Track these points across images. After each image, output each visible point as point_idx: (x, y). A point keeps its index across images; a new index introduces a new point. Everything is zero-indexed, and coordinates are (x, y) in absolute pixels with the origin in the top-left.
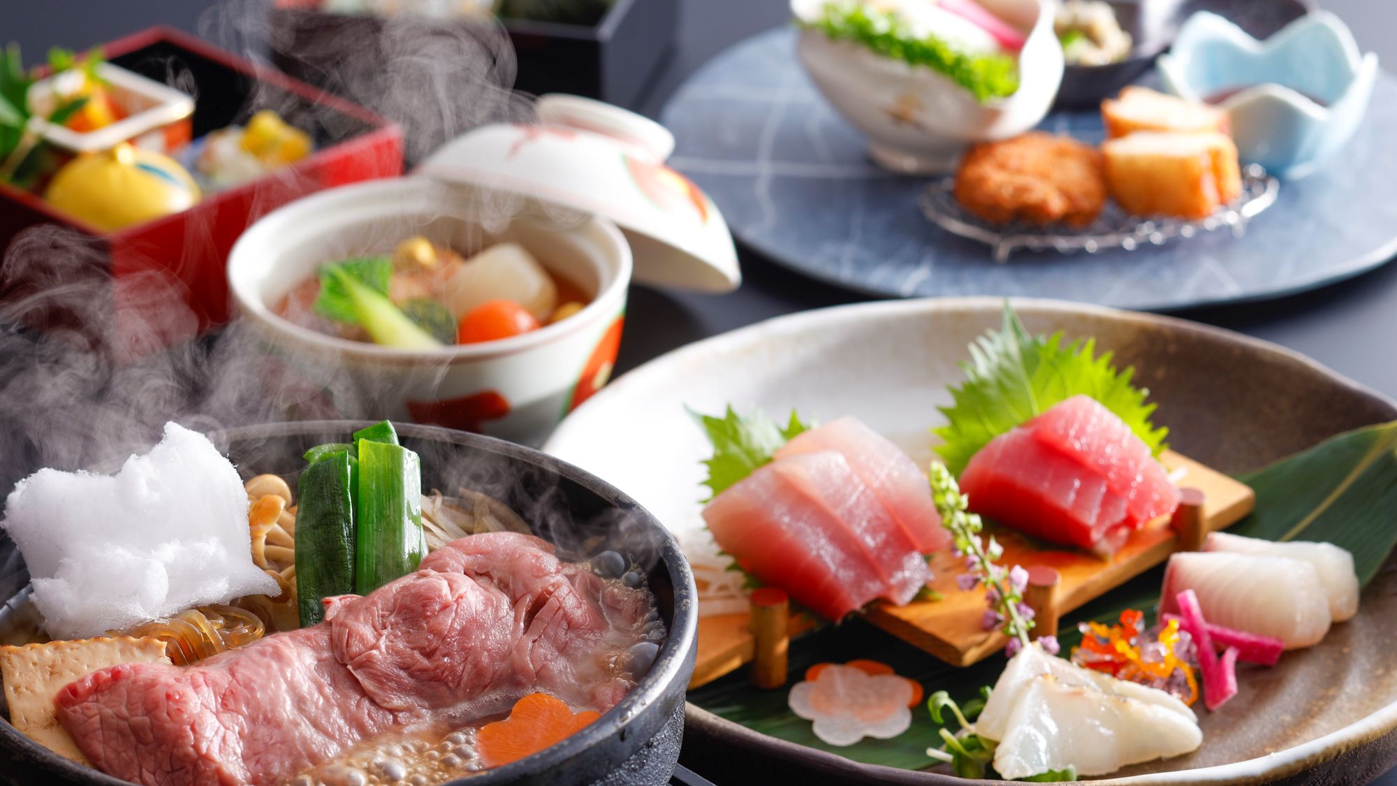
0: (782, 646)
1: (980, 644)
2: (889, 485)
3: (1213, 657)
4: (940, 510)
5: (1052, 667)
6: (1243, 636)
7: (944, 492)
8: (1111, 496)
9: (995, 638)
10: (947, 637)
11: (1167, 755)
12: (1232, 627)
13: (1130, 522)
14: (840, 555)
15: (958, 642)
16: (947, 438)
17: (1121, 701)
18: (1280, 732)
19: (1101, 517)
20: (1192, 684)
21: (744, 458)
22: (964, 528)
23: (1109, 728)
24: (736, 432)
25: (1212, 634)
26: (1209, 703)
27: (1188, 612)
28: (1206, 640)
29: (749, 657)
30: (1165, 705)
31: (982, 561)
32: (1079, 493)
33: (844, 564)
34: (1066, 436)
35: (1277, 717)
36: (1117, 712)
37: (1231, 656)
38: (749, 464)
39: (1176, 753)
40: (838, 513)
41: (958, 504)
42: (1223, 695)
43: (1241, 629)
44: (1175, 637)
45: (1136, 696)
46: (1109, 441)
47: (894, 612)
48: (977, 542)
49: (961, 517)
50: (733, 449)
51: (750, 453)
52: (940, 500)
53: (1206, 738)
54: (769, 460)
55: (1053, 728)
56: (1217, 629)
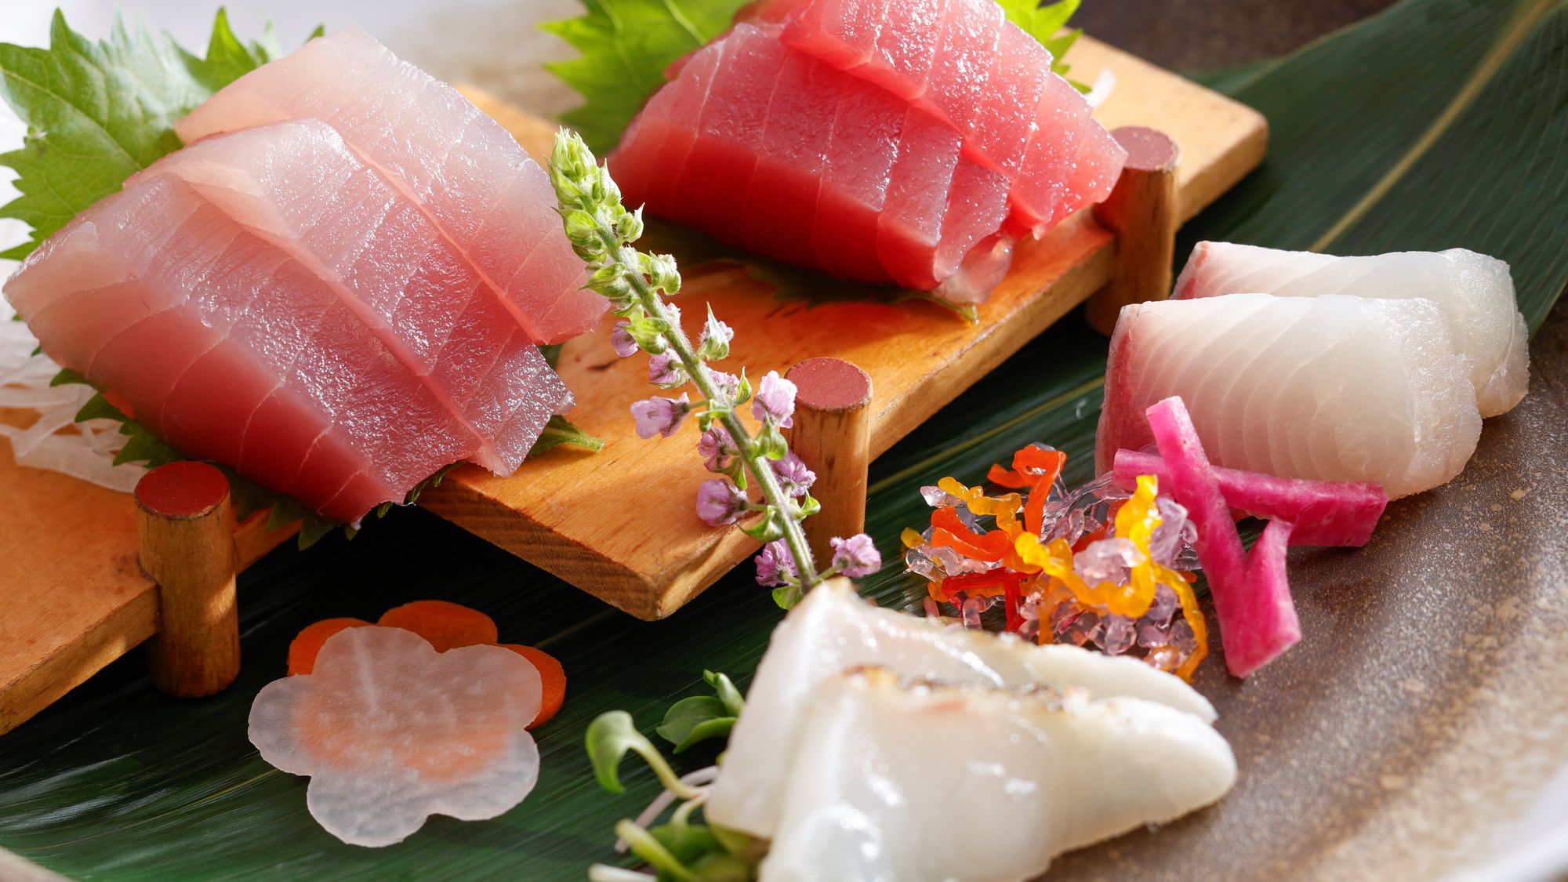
0: (225, 600)
1: (694, 565)
2: (456, 193)
3: (1234, 548)
4: (581, 246)
5: (880, 636)
6: (1299, 490)
7: (587, 202)
8: (971, 169)
9: (728, 545)
10: (615, 551)
11: (1159, 817)
12: (1270, 472)
13: (1016, 225)
14: (348, 379)
15: (646, 566)
16: (579, 42)
17: (1051, 707)
18: (1407, 727)
19: (952, 227)
20: (1194, 619)
21: (105, 141)
22: (641, 284)
23: (1026, 778)
24: (80, 78)
25: (1226, 491)
26: (1233, 662)
27: (1173, 445)
28: (1217, 506)
29: (147, 632)
30: (1145, 693)
31: (689, 364)
32: (900, 173)
33: (359, 398)
34: (863, 38)
35: (1394, 685)
36: (1042, 737)
37: (1275, 542)
38: (117, 154)
39: (1180, 811)
40: (332, 274)
41: (619, 230)
42: (1270, 645)
43: (1289, 476)
44: (1152, 518)
45: (1078, 681)
46: (959, 42)
47: (486, 489)
48: (672, 315)
49: (634, 261)
50: (78, 123)
51: (116, 129)
52: (580, 222)
53: (1243, 760)
54: (170, 143)
55: (892, 797)
56: (1239, 480)
